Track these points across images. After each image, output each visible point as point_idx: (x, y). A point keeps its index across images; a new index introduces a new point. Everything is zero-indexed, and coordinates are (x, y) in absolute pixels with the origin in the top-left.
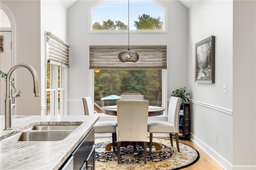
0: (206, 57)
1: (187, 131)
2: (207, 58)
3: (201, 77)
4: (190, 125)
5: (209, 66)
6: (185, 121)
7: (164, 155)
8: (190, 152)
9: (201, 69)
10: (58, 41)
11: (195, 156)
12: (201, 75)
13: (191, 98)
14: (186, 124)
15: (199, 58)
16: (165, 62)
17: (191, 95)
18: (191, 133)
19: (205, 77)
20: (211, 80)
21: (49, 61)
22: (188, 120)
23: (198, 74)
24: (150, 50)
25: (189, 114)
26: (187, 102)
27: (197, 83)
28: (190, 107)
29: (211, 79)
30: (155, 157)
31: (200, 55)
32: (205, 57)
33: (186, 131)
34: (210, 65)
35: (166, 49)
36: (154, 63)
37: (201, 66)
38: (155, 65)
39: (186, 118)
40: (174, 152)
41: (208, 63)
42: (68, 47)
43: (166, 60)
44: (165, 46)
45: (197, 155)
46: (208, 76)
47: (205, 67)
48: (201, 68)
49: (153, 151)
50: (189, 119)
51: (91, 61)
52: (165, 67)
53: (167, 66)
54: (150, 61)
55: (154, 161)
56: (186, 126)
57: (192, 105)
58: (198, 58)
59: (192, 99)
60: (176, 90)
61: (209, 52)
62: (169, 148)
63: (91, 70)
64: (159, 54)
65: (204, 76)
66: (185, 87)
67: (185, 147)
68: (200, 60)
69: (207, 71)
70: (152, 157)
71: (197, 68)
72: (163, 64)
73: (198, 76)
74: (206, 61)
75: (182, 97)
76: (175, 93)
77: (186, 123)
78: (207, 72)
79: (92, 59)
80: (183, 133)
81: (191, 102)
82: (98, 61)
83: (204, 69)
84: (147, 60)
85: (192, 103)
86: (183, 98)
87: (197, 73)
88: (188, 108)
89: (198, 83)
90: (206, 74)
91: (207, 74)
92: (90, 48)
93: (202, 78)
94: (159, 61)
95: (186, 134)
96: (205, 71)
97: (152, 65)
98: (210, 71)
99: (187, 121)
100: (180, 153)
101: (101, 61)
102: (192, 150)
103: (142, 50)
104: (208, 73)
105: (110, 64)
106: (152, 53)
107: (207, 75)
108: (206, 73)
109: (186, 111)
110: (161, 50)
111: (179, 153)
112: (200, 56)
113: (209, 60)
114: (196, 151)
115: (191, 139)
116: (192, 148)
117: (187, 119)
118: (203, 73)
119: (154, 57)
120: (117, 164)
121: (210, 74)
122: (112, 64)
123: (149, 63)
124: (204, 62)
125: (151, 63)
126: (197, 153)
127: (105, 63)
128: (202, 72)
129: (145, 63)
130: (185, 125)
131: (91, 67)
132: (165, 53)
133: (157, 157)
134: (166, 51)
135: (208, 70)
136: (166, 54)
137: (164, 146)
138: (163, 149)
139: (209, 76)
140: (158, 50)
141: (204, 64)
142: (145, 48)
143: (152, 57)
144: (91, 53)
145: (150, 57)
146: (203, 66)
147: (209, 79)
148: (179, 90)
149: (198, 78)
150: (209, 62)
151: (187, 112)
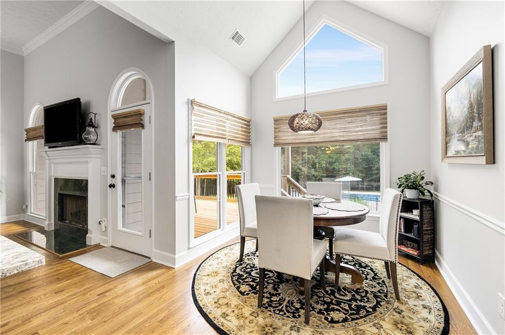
0: (466, 106)
1: (428, 248)
2: (471, 106)
3: (456, 151)
4: (434, 239)
5: (476, 124)
6: (423, 231)
7: (360, 303)
8: (425, 307)
9: (456, 135)
10: (220, 112)
11: (437, 325)
12: (456, 146)
13: (436, 189)
14: (425, 236)
15: (451, 113)
16: (384, 130)
17: (437, 185)
18: (437, 253)
19: (464, 151)
20: (485, 157)
21: (194, 137)
22: (429, 228)
23: (448, 145)
24: (358, 114)
25: (431, 219)
26: (427, 197)
27: (447, 164)
28: (433, 205)
29: (483, 154)
30: (338, 303)
31: (452, 107)
32: (464, 108)
33: (425, 248)
34: (480, 120)
35: (386, 109)
36: (365, 134)
37: (454, 129)
38: (367, 137)
39: (424, 226)
40: (386, 296)
41: (472, 119)
42: (249, 122)
43: (386, 128)
44: (385, 105)
45: (443, 325)
46: (473, 147)
47: (467, 127)
48: (455, 132)
49: (343, 285)
50: (432, 228)
51: (275, 137)
52: (384, 138)
53: (388, 137)
54: (358, 131)
55: (329, 320)
56: (425, 240)
57: (439, 203)
58: (448, 114)
59: (438, 192)
60: (405, 176)
61: (475, 91)
62: (380, 281)
63: (277, 148)
64: (373, 119)
65: (462, 147)
66: (423, 171)
67: (416, 287)
68: (452, 117)
69: (471, 136)
70: (334, 302)
71: (447, 134)
72: (381, 134)
73: (448, 149)
74: (466, 115)
75: (415, 188)
76: (403, 180)
77: (425, 234)
78: (470, 139)
79: (277, 134)
80: (418, 249)
81: (436, 197)
82: (284, 136)
83: (462, 134)
84: (352, 130)
85: (439, 200)
86: (418, 189)
87: (446, 143)
88: (431, 207)
89: (449, 163)
90: (467, 144)
91: (470, 143)
92: (275, 121)
93: (458, 152)
94: (373, 130)
95: (426, 253)
96: (466, 137)
97: (362, 137)
98: (479, 136)
99: (427, 230)
100: (399, 304)
101: (288, 136)
102: (433, 299)
103: (346, 115)
104: (472, 140)
105: (299, 139)
106: (360, 118)
107: (470, 146)
108: (467, 142)
109: (425, 212)
110: (377, 112)
111: (396, 304)
112: (452, 110)
113: (475, 110)
114: (440, 306)
115: (436, 263)
116: (433, 294)
117: (427, 227)
118: (459, 142)
119: (364, 125)
120: (255, 309)
121: (479, 142)
122: (302, 139)
123: (356, 134)
124: (462, 119)
125: (360, 133)
126: (443, 314)
127: (292, 137)
128: (458, 140)
129: (350, 134)
130: (422, 238)
131: (276, 145)
132: (383, 116)
133: (342, 305)
134: (386, 114)
135: (474, 134)
136: (386, 119)
137: (374, 272)
138: (367, 281)
139: (477, 148)
140: (372, 112)
141: (463, 122)
142: (349, 112)
143: (362, 124)
144: (276, 126)
145: (357, 125)
146: (460, 128)
147: (475, 153)
148: (410, 176)
149: (449, 154)
150: (477, 115)
151: (427, 215)
